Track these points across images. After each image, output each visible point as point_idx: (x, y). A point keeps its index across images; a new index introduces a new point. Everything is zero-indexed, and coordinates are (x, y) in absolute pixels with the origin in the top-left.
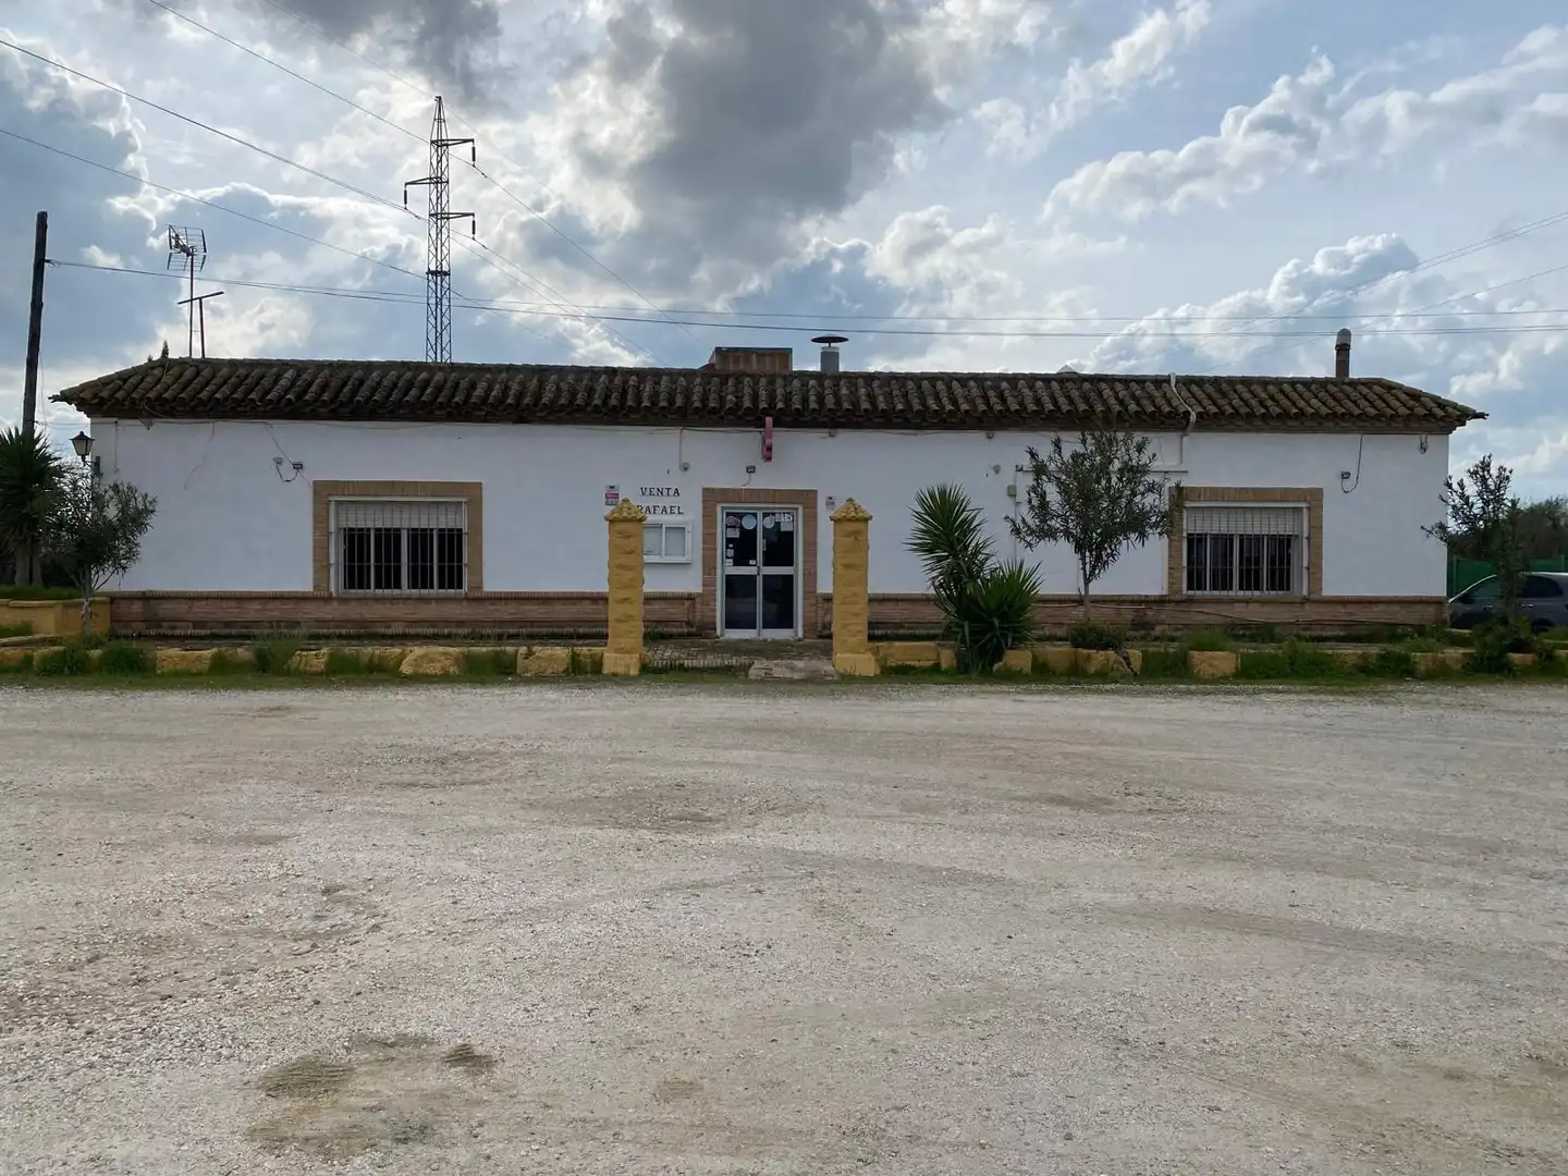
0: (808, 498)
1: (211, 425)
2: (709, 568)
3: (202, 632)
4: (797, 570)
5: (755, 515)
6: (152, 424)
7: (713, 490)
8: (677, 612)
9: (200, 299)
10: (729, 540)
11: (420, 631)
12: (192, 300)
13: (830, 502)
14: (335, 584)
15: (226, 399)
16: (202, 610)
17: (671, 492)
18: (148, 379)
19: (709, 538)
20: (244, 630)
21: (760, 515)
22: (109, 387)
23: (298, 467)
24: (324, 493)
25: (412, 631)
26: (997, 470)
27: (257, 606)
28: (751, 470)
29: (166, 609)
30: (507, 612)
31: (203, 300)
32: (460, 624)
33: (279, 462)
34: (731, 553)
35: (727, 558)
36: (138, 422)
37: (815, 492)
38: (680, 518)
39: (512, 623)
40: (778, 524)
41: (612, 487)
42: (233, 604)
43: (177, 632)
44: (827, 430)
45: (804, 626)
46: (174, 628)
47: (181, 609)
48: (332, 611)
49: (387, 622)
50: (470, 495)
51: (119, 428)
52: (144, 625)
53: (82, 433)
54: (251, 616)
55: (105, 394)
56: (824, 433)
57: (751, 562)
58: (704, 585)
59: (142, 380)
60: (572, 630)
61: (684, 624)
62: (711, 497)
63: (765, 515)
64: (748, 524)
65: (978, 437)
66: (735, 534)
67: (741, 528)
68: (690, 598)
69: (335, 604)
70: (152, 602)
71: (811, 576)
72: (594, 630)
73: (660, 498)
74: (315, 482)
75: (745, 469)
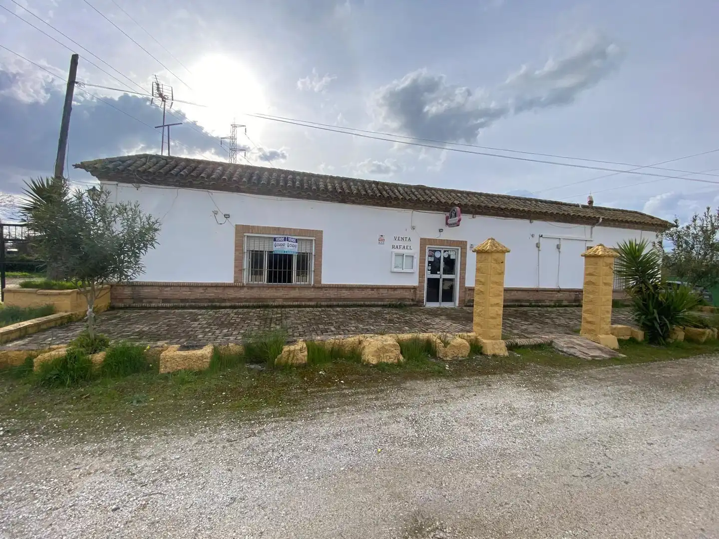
0: (462, 245)
1: (176, 190)
2: (421, 275)
3: (168, 305)
4: (457, 277)
5: (440, 251)
6: (139, 187)
7: (425, 239)
8: (408, 295)
9: (168, 126)
10: (429, 262)
11: (291, 303)
12: (164, 126)
13: (472, 246)
14: (246, 278)
15: (187, 175)
16: (168, 293)
17: (407, 239)
18: (138, 162)
19: (422, 261)
20: (193, 304)
21: (442, 252)
22: (114, 163)
23: (227, 216)
24: (241, 231)
25: (286, 303)
26: (533, 236)
27: (201, 290)
28: (441, 230)
29: (145, 291)
30: (332, 294)
31: (170, 126)
32: (310, 300)
33: (216, 213)
34: (430, 268)
35: (428, 270)
36: (130, 185)
37: (466, 242)
38: (410, 251)
39: (335, 299)
40: (449, 256)
41: (382, 236)
42: (188, 289)
43: (153, 305)
44: (472, 215)
45: (459, 301)
46: (151, 302)
47: (156, 291)
48: (243, 293)
49: (274, 299)
50: (317, 236)
51: (118, 187)
52: (132, 301)
53: (94, 187)
54: (198, 296)
55: (111, 166)
56: (471, 216)
57: (438, 273)
58: (419, 282)
59: (134, 162)
60: (362, 303)
61: (410, 300)
62: (424, 242)
63: (445, 251)
64: (437, 255)
65: (526, 222)
66: (432, 259)
67: (434, 256)
68: (415, 288)
69: (245, 289)
70: (137, 288)
71: (463, 279)
72: (373, 303)
73: (402, 242)
74: (236, 225)
75: (438, 230)
